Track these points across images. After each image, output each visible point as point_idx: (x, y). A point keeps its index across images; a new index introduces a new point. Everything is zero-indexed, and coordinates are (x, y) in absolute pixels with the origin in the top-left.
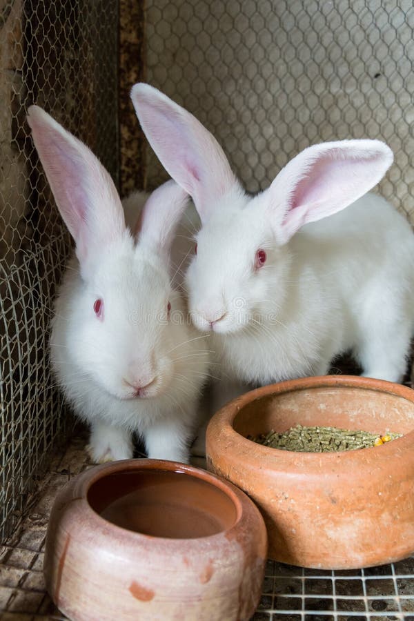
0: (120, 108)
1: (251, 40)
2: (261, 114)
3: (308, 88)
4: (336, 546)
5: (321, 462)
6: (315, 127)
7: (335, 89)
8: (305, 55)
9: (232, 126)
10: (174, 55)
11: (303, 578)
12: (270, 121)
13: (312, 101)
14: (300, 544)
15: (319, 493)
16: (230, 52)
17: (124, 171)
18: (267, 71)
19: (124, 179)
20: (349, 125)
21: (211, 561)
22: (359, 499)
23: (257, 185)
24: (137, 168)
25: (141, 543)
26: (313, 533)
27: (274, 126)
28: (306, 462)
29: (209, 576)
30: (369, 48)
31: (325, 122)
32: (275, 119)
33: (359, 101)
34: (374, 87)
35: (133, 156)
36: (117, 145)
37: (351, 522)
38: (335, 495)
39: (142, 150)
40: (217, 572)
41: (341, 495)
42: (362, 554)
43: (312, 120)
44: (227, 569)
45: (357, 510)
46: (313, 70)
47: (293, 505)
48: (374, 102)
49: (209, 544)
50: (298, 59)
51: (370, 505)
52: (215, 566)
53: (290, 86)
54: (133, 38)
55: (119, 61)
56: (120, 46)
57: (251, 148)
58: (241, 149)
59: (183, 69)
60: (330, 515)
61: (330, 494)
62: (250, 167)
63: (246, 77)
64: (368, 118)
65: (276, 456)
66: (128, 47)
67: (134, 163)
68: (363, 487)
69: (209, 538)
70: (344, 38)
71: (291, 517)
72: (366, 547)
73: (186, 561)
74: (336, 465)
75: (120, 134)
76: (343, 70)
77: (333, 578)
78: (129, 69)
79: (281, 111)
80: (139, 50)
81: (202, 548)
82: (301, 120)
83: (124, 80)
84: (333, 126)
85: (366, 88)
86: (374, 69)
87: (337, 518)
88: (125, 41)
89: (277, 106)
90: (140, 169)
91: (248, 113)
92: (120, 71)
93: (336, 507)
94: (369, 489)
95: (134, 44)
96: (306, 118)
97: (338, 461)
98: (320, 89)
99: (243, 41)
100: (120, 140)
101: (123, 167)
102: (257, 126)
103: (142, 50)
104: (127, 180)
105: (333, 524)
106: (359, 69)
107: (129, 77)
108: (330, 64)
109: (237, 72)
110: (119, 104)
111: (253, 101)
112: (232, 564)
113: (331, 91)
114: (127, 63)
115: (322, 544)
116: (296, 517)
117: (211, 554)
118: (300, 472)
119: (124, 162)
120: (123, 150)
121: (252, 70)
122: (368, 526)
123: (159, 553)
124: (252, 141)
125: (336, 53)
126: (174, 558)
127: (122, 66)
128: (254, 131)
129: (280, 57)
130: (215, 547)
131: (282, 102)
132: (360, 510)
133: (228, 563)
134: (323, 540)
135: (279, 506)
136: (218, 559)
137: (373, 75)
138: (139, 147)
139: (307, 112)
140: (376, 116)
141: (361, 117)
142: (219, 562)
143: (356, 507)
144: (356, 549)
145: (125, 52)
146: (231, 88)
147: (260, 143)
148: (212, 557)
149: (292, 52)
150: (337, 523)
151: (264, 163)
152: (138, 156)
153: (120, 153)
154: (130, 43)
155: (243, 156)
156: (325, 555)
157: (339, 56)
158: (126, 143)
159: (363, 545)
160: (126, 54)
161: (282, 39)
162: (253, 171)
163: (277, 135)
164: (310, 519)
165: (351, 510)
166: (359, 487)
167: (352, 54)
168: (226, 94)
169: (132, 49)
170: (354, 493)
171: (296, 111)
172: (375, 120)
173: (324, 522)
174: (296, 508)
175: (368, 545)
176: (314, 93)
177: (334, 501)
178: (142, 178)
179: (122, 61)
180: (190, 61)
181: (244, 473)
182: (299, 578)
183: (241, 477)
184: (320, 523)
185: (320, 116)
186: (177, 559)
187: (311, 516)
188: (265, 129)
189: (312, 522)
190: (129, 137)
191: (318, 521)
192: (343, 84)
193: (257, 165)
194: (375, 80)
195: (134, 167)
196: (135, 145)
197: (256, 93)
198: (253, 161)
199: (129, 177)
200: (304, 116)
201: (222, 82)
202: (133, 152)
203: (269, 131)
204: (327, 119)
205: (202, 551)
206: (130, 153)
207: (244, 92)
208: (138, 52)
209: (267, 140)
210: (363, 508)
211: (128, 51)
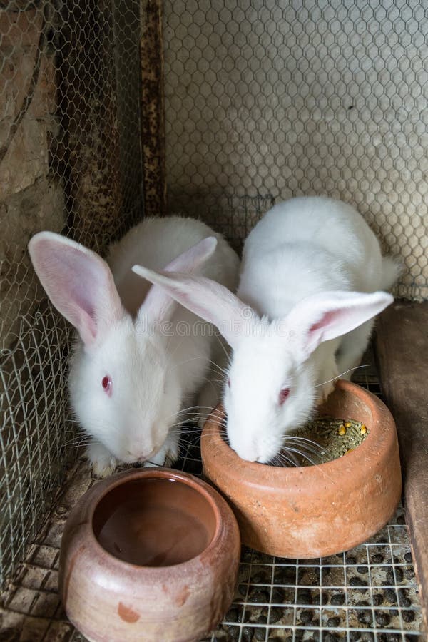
0: (143, 133)
1: (249, 77)
2: (258, 135)
3: (295, 117)
4: (299, 543)
5: (287, 477)
6: (301, 148)
7: (317, 117)
8: (293, 90)
9: (235, 145)
10: (187, 88)
11: (273, 565)
12: (265, 141)
13: (299, 126)
14: (271, 540)
15: (284, 503)
16: (232, 86)
17: (147, 182)
18: (262, 102)
19: (147, 188)
20: (328, 146)
21: (186, 587)
22: (316, 509)
23: (256, 191)
24: (158, 179)
25: (129, 574)
26: (281, 533)
27: (268, 145)
28: (276, 477)
29: (184, 600)
30: (344, 86)
31: (309, 144)
32: (269, 140)
33: (336, 128)
34: (348, 116)
35: (154, 170)
36: (141, 162)
37: (311, 525)
38: (297, 505)
39: (162, 164)
40: (191, 596)
41: (301, 505)
42: (320, 549)
43: (298, 142)
44: (199, 592)
45: (314, 516)
46: (299, 101)
47: (265, 511)
48: (348, 128)
49: (185, 570)
50: (288, 93)
51: (325, 513)
52: (190, 590)
53: (281, 115)
54: (152, 76)
55: (141, 96)
56: (142, 83)
57: (250, 163)
58: (242, 163)
59: (194, 99)
60: (294, 520)
61: (293, 506)
62: (250, 176)
63: (246, 107)
64: (344, 141)
65: (252, 469)
66: (148, 84)
67: (156, 175)
68: (319, 499)
69: (186, 564)
70: (324, 77)
71: (264, 520)
72: (322, 543)
73: (165, 590)
74: (299, 480)
75: (144, 153)
76: (324, 103)
77: (297, 566)
78: (149, 102)
79: (274, 134)
80: (158, 86)
81: (179, 576)
82: (290, 141)
83: (146, 110)
84: (316, 147)
85: (342, 117)
86: (348, 102)
87: (300, 523)
88: (145, 79)
89: (271, 130)
90: (160, 180)
91: (247, 134)
92: (142, 103)
93: (298, 514)
94: (325, 501)
95: (153, 82)
96: (295, 140)
97: (301, 476)
98: (305, 117)
99: (243, 79)
100: (143, 157)
101: (146, 179)
102: (255, 145)
103: (160, 86)
104: (150, 189)
105: (295, 528)
106: (336, 103)
107: (149, 108)
108: (313, 98)
109: (238, 102)
110: (142, 129)
111: (252, 125)
112: (205, 587)
113: (314, 119)
114: (147, 96)
115: (288, 542)
116: (267, 520)
117: (186, 581)
118: (271, 486)
119: (147, 175)
120: (146, 165)
121: (250, 102)
122: (324, 528)
123: (143, 583)
124: (252, 157)
125: (318, 89)
126: (155, 587)
127: (144, 99)
128: (253, 149)
129: (273, 92)
130: (190, 573)
131: (275, 127)
132: (318, 517)
133: (201, 586)
134: (288, 538)
135: (254, 510)
136: (192, 584)
137: (347, 108)
138: (159, 163)
139: (295, 135)
140: (350, 140)
141: (338, 140)
142: (193, 587)
143: (315, 514)
144: (314, 545)
145: (145, 88)
146: (233, 115)
147: (258, 159)
148: (187, 583)
149: (282, 88)
150: (299, 526)
151: (261, 174)
152: (159, 170)
153: (144, 167)
154: (149, 80)
155: (244, 169)
156: (289, 549)
157: (320, 92)
158: (149, 160)
159: (320, 542)
160: (147, 90)
161: (274, 77)
162: (253, 180)
163: (271, 153)
164: (278, 523)
165: (310, 517)
166: (317, 499)
167: (331, 91)
168: (230, 119)
169: (152, 85)
170: (313, 504)
171: (286, 134)
172: (349, 143)
173: (289, 525)
174: (267, 514)
175: (323, 542)
176: (300, 120)
177: (296, 510)
178: (162, 187)
179: (144, 95)
180: (200, 93)
181: (227, 481)
182: (270, 565)
183: (225, 483)
184: (286, 526)
185: (305, 138)
186: (157, 588)
187: (279, 520)
188: (262, 148)
189: (280, 525)
190: (151, 155)
191: (284, 525)
192: (323, 113)
193: (255, 175)
194: (349, 111)
195: (155, 178)
196: (155, 161)
197: (254, 120)
198: (253, 172)
199: (151, 187)
200: (293, 138)
201: (226, 111)
202: (155, 167)
203: (265, 149)
204: (311, 142)
205: (179, 579)
206: (152, 168)
207: (244, 118)
208: (157, 88)
209: (263, 157)
210: (320, 515)
211: (148, 86)
